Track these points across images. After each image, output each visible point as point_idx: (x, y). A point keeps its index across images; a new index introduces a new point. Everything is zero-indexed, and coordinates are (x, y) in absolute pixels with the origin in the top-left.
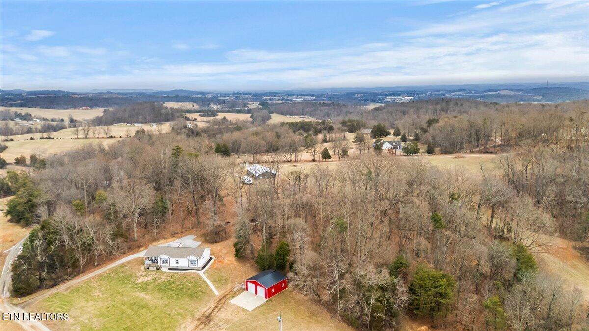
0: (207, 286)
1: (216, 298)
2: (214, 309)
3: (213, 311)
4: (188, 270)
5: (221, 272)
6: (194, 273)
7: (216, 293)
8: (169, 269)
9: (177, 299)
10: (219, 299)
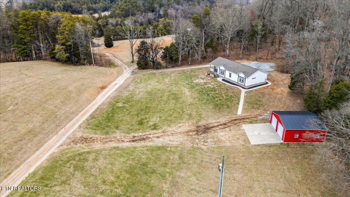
0: (238, 104)
1: (234, 116)
2: (221, 125)
3: (218, 126)
4: (237, 85)
5: (263, 97)
6: (238, 89)
7: (240, 112)
8: (223, 80)
9: (205, 103)
10: (236, 119)
